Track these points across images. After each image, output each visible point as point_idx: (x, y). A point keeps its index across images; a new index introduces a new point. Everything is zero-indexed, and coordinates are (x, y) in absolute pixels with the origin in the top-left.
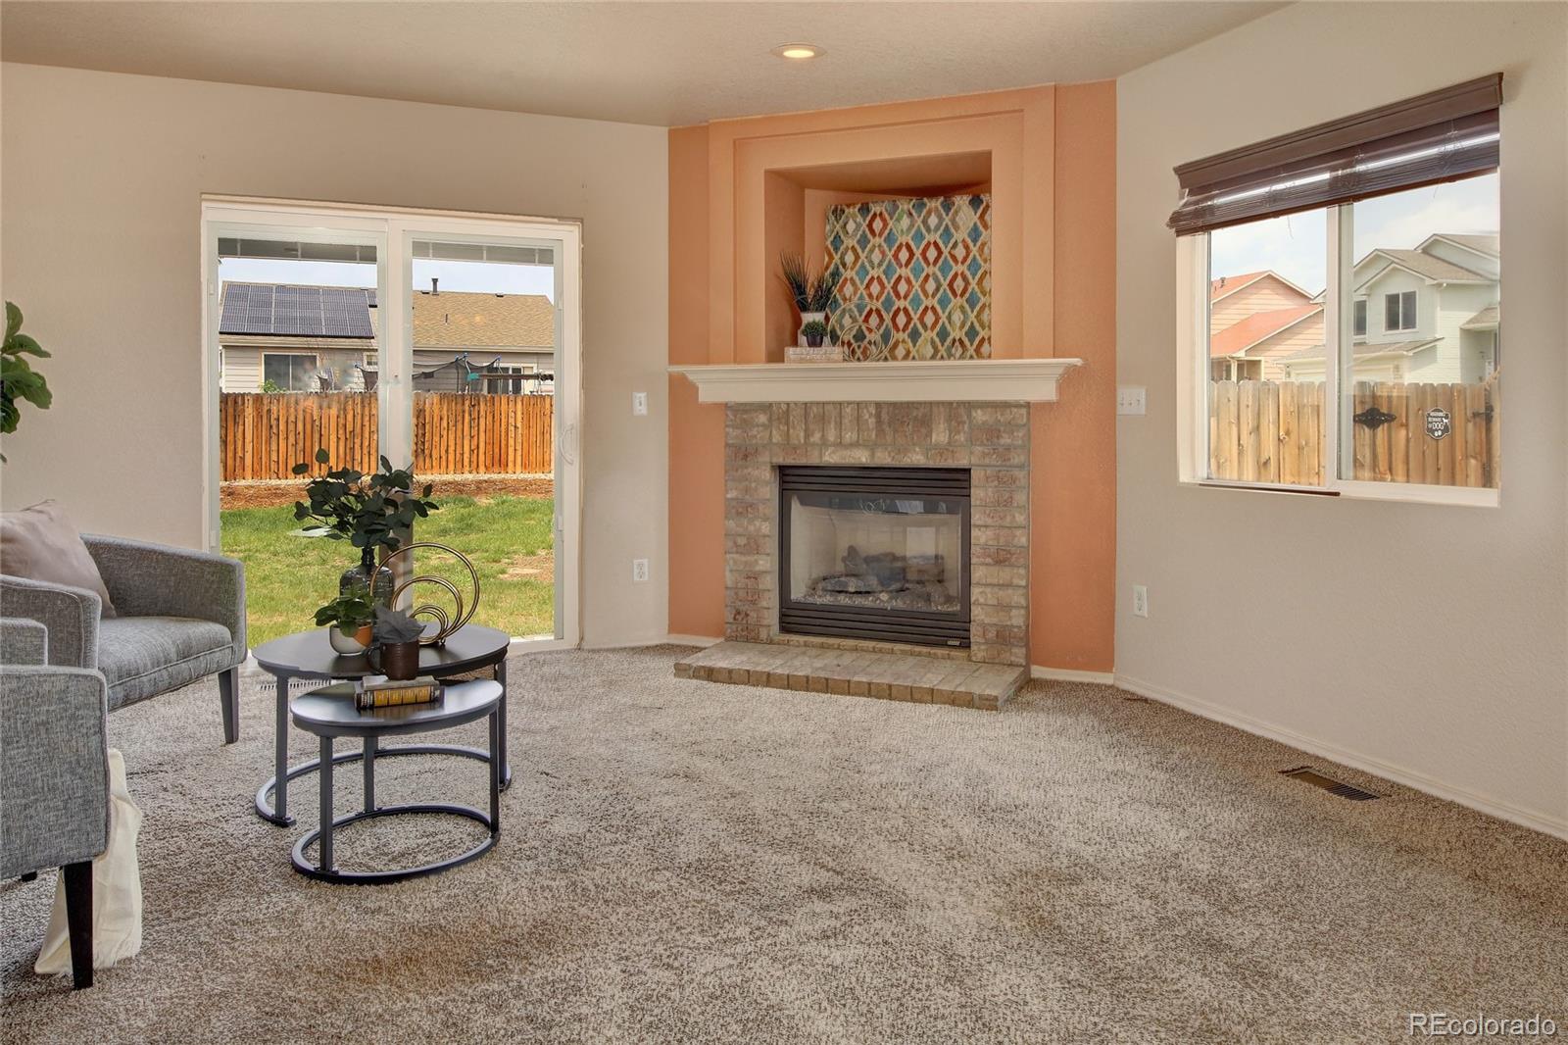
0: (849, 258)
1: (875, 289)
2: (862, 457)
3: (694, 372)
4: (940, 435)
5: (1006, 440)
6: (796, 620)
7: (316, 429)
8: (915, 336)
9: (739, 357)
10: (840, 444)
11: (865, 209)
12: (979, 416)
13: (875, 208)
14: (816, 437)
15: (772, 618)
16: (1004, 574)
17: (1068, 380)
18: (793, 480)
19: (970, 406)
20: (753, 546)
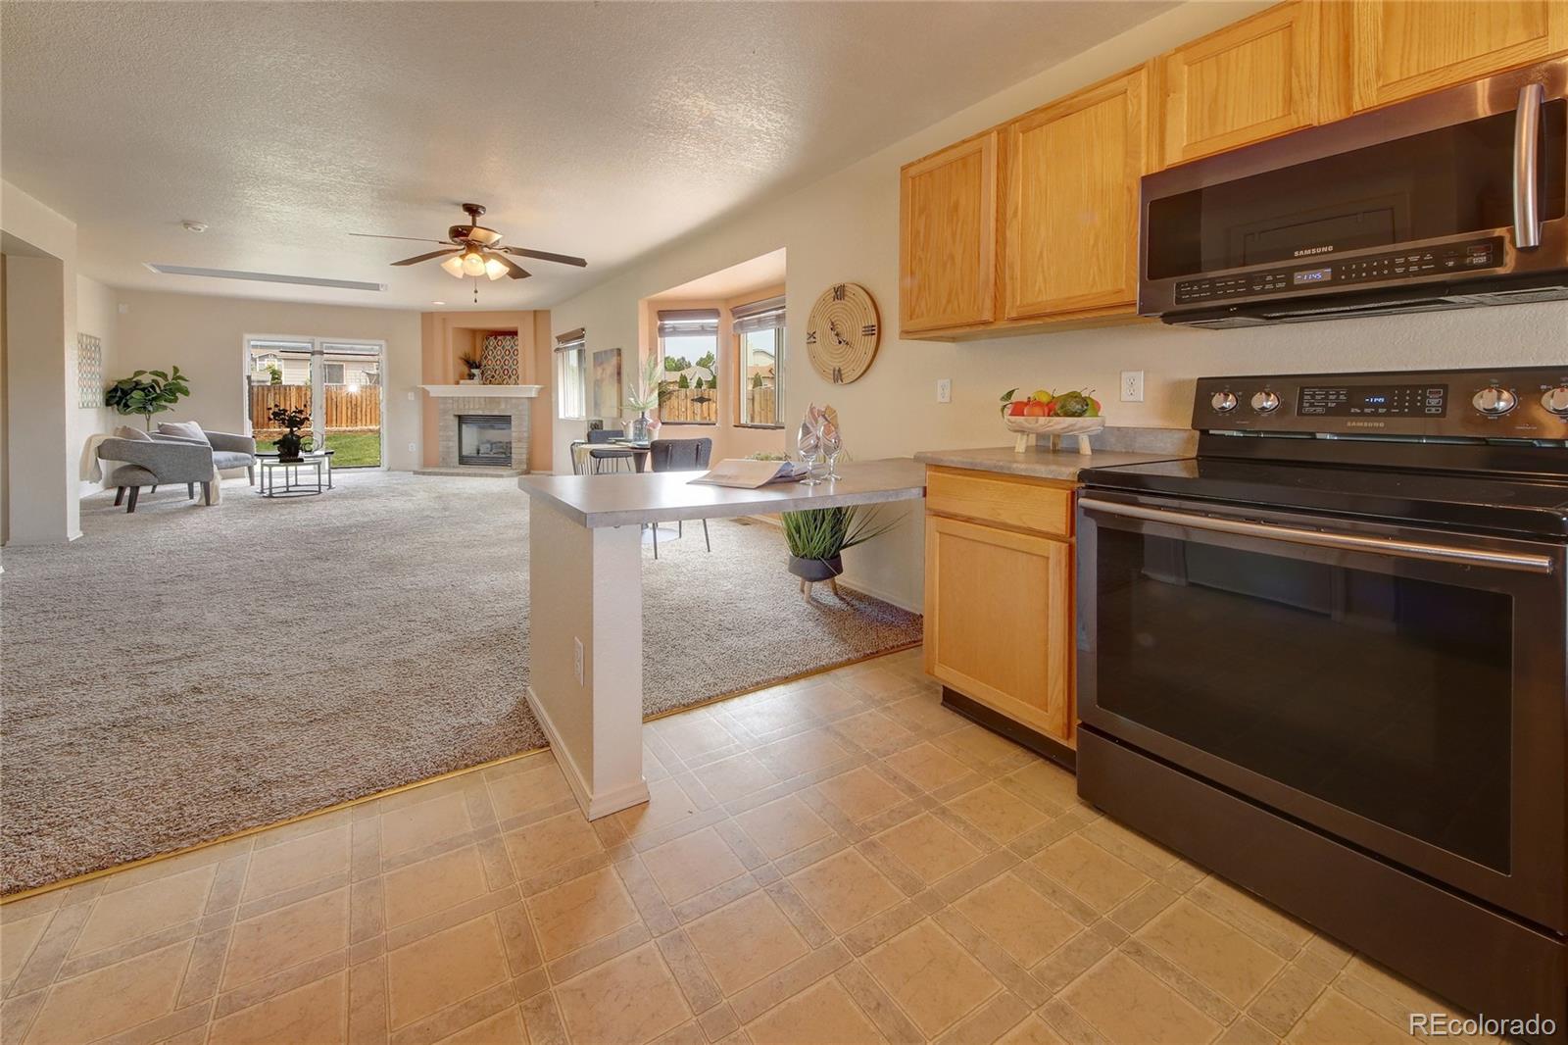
0: (490, 353)
1: (498, 362)
2: (481, 413)
3: (428, 387)
4: (503, 406)
5: (520, 408)
6: (463, 460)
7: (334, 404)
8: (510, 377)
9: (446, 383)
10: (473, 409)
11: (496, 338)
12: (514, 401)
13: (499, 338)
14: (467, 407)
15: (456, 459)
16: (520, 445)
17: (540, 391)
18: (462, 419)
19: (511, 398)
20: (448, 439)
